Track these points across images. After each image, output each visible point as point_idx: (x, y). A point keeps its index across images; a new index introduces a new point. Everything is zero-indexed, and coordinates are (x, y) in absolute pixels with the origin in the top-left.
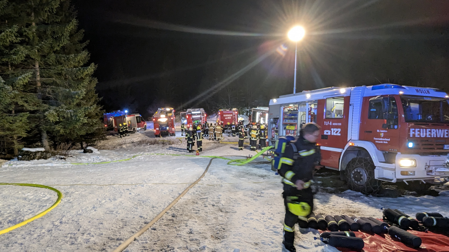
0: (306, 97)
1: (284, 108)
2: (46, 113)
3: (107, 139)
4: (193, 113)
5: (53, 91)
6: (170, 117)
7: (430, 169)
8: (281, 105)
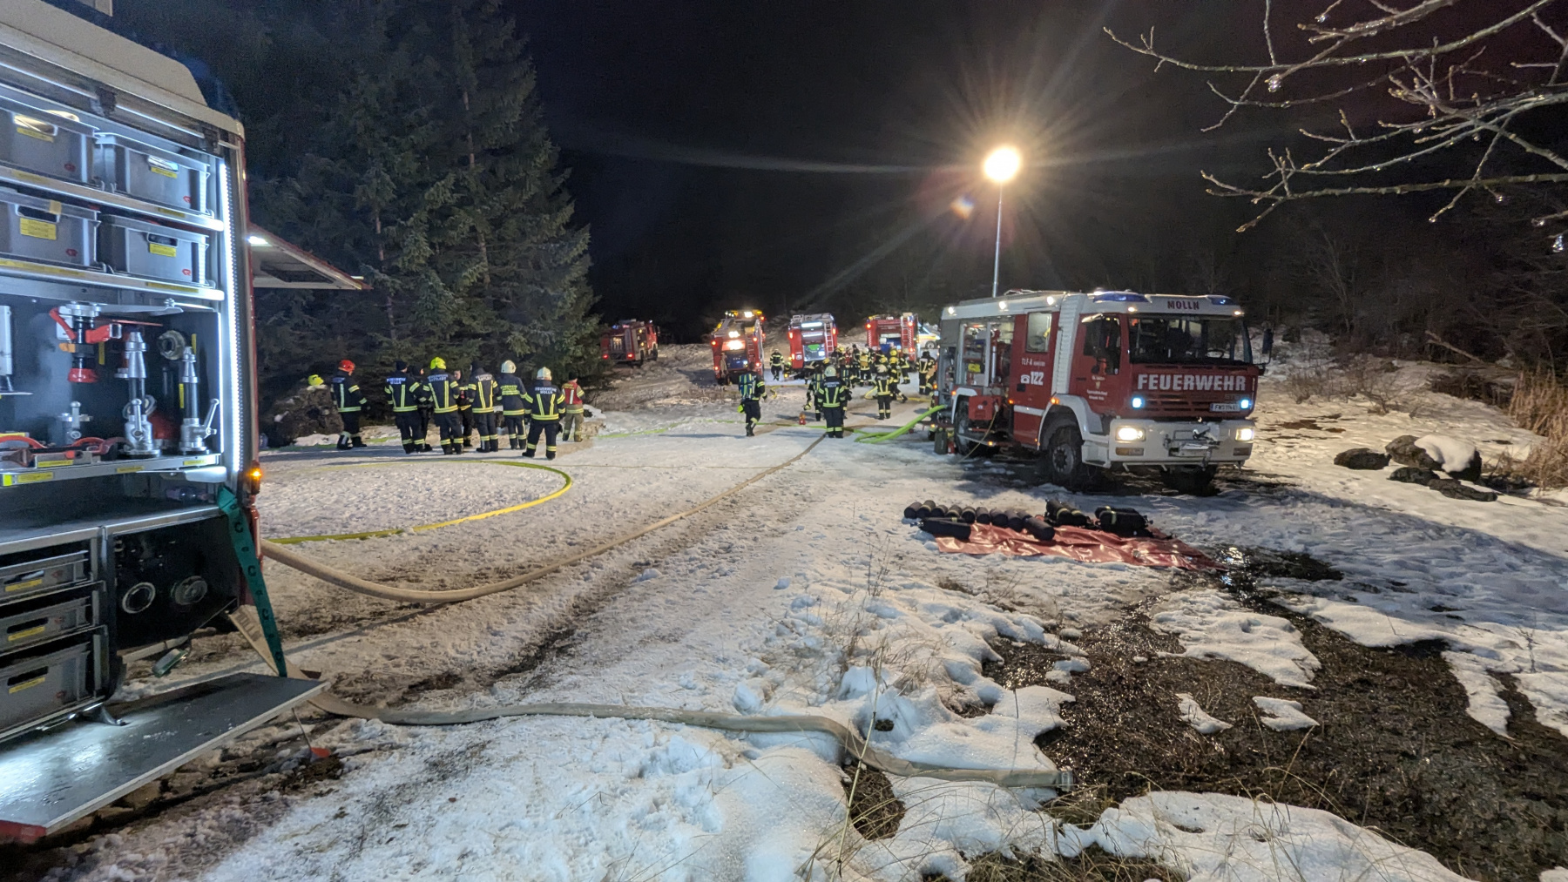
0: (998, 308)
1: (966, 328)
2: (509, 338)
3: (613, 389)
4: (804, 326)
5: (515, 294)
6: (751, 336)
7: (1175, 445)
8: (961, 321)
